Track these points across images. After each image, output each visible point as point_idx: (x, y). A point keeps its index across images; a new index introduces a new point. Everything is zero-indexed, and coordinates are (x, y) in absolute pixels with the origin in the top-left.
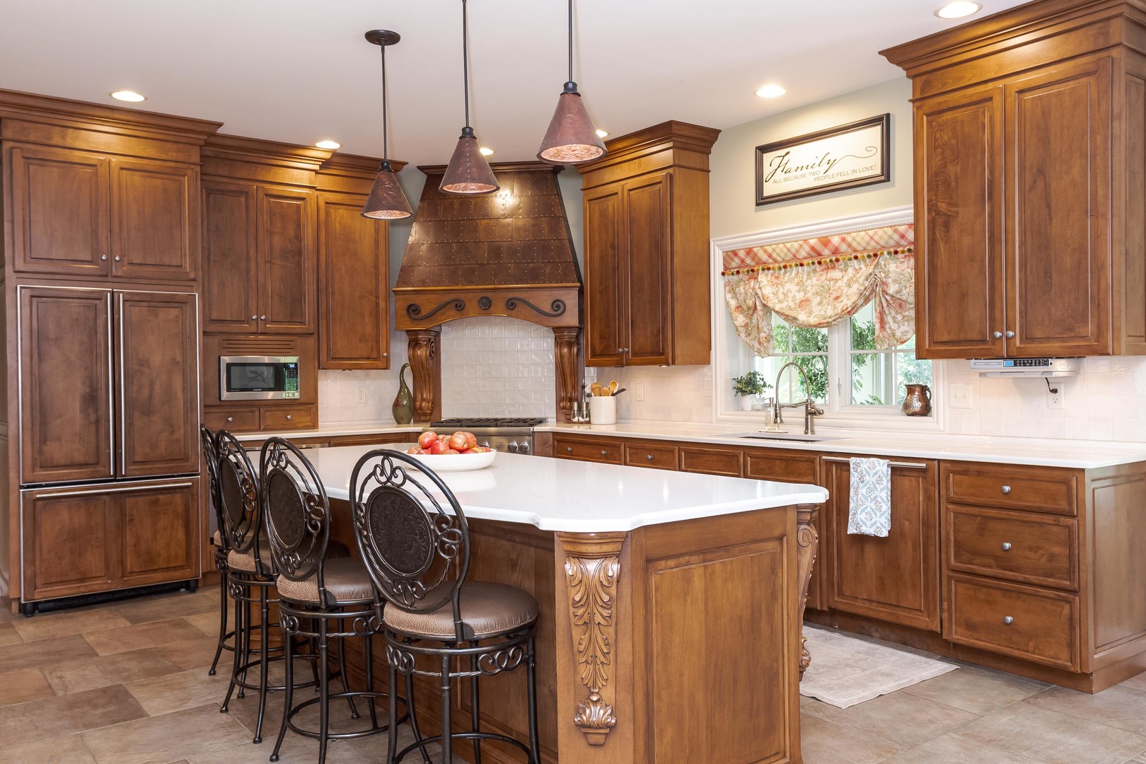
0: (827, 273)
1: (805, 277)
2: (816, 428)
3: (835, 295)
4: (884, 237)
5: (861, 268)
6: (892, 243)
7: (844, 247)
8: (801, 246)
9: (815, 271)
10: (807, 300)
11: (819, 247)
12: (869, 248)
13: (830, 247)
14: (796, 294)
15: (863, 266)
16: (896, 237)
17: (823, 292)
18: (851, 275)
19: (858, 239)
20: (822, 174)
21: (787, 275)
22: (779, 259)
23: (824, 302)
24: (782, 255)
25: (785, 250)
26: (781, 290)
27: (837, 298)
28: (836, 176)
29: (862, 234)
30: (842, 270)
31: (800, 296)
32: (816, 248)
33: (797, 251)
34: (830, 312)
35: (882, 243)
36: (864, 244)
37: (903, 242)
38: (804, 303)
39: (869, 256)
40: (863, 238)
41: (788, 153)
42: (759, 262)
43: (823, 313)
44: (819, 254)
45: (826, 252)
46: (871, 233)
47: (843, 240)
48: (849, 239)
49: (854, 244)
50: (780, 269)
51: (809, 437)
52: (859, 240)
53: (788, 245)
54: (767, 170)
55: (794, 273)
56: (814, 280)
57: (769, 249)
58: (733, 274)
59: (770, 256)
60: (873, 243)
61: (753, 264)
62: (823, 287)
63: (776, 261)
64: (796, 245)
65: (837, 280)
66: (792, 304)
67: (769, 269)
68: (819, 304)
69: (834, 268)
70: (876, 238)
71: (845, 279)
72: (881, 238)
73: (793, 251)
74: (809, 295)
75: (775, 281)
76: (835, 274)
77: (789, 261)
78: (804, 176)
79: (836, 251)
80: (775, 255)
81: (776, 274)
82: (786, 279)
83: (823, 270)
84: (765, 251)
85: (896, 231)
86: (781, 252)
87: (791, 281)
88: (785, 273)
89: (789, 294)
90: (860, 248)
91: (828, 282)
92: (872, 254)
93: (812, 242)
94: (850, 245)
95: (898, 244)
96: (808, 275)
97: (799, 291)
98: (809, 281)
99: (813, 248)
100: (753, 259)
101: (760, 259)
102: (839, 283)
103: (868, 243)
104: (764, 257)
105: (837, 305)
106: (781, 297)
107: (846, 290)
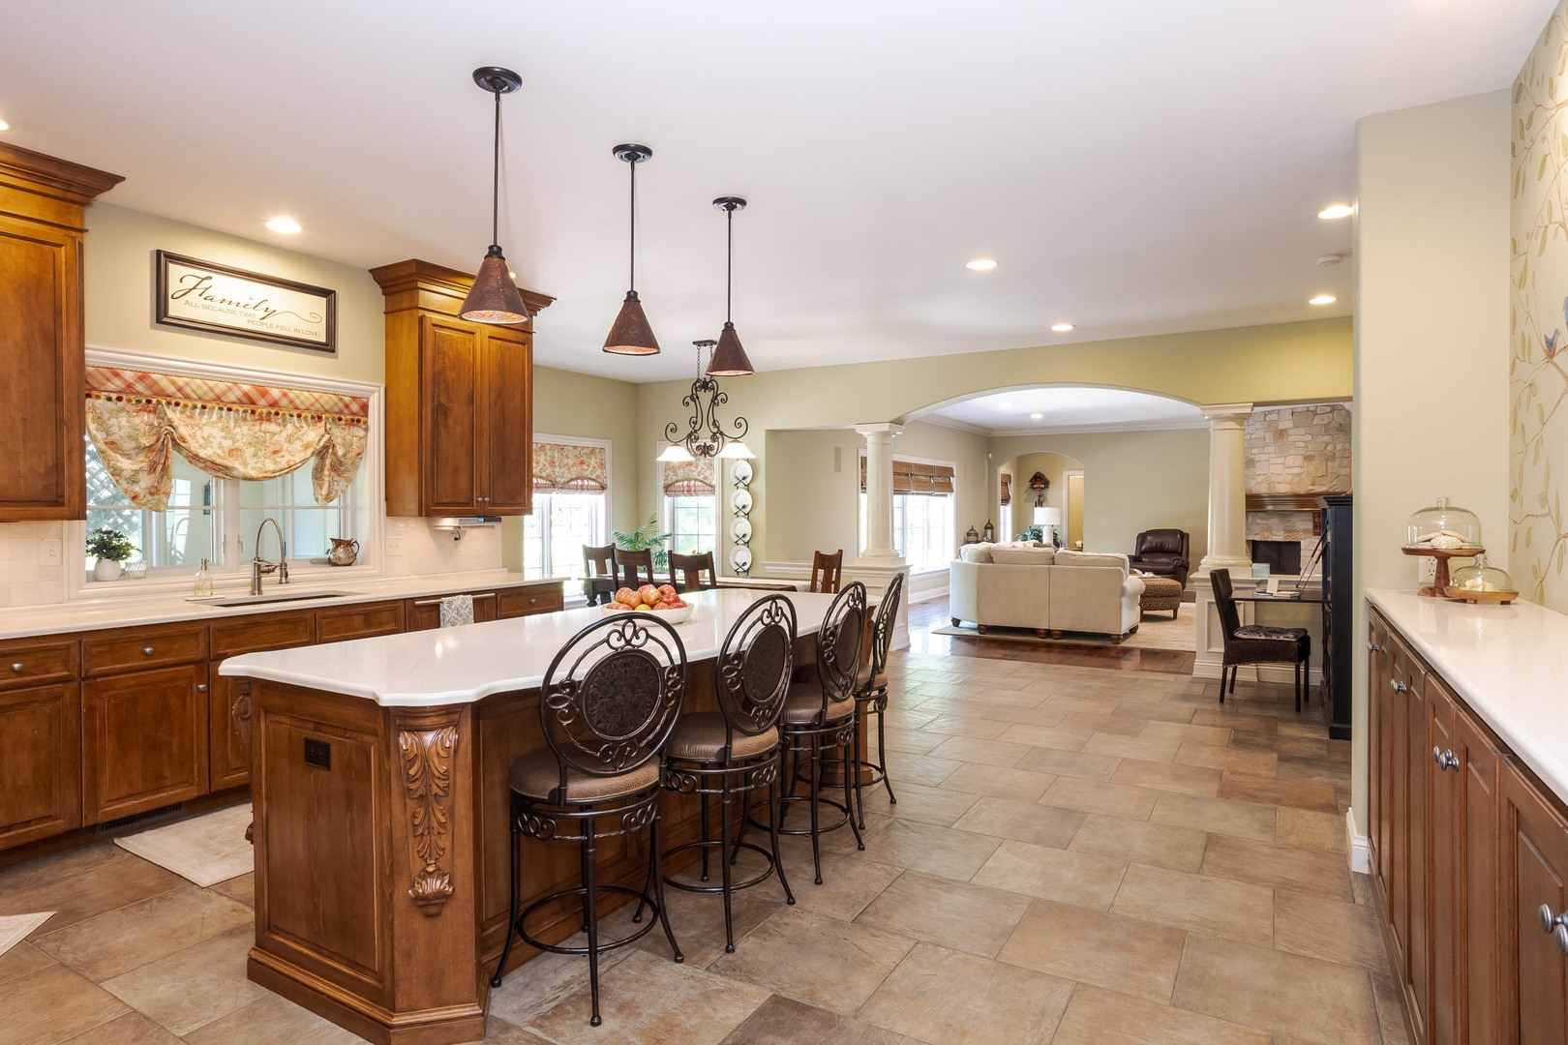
0: (261, 424)
1: (232, 424)
2: (263, 588)
3: (272, 448)
4: (328, 401)
5: (302, 427)
6: (336, 409)
7: (284, 402)
8: (230, 389)
9: (245, 419)
10: (238, 450)
11: (255, 395)
12: (312, 408)
13: (269, 398)
14: (223, 440)
15: (304, 425)
16: (341, 405)
17: (258, 444)
18: (290, 432)
19: (302, 398)
20: (257, 319)
21: (206, 416)
22: (193, 396)
23: (260, 454)
24: (200, 393)
25: (206, 389)
26: (199, 433)
27: (275, 452)
28: (275, 326)
29: (306, 394)
30: (279, 425)
31: (228, 444)
32: (250, 394)
33: (224, 393)
34: (270, 466)
35: (327, 407)
36: (308, 404)
37: (346, 411)
38: (233, 452)
39: (313, 417)
40: (307, 398)
41: (210, 278)
42: (161, 393)
43: (259, 465)
44: (253, 403)
45: (263, 402)
46: (316, 395)
47: (285, 395)
48: (291, 395)
49: (297, 402)
50: (195, 407)
51: (257, 597)
52: (304, 398)
53: (211, 383)
54: (174, 286)
55: (215, 417)
56: (245, 431)
57: (180, 381)
58: (109, 399)
59: (180, 389)
60: (318, 406)
61: (147, 392)
62: (257, 438)
63: (187, 397)
64: (222, 386)
65: (274, 434)
66: (219, 452)
67: (177, 404)
68: (255, 455)
69: (269, 420)
70: (322, 402)
71: (284, 434)
72: (327, 403)
73: (217, 391)
74: (239, 444)
75: (188, 420)
76: (272, 427)
77: (209, 401)
78: (234, 312)
79: (274, 404)
80: (188, 390)
81: (188, 413)
82: (204, 421)
83: (255, 420)
84: (173, 383)
85: (341, 400)
86: (198, 390)
87: (213, 424)
88: (202, 414)
89: (211, 439)
90: (302, 407)
91: (263, 434)
92: (317, 415)
93: (246, 388)
94: (292, 402)
95: (341, 412)
96: (236, 421)
97: (225, 438)
98: (238, 430)
99: (246, 394)
100: (150, 387)
101: (163, 390)
102: (276, 438)
103: (312, 405)
104: (171, 389)
105: (278, 459)
106: (202, 441)
107: (286, 445)
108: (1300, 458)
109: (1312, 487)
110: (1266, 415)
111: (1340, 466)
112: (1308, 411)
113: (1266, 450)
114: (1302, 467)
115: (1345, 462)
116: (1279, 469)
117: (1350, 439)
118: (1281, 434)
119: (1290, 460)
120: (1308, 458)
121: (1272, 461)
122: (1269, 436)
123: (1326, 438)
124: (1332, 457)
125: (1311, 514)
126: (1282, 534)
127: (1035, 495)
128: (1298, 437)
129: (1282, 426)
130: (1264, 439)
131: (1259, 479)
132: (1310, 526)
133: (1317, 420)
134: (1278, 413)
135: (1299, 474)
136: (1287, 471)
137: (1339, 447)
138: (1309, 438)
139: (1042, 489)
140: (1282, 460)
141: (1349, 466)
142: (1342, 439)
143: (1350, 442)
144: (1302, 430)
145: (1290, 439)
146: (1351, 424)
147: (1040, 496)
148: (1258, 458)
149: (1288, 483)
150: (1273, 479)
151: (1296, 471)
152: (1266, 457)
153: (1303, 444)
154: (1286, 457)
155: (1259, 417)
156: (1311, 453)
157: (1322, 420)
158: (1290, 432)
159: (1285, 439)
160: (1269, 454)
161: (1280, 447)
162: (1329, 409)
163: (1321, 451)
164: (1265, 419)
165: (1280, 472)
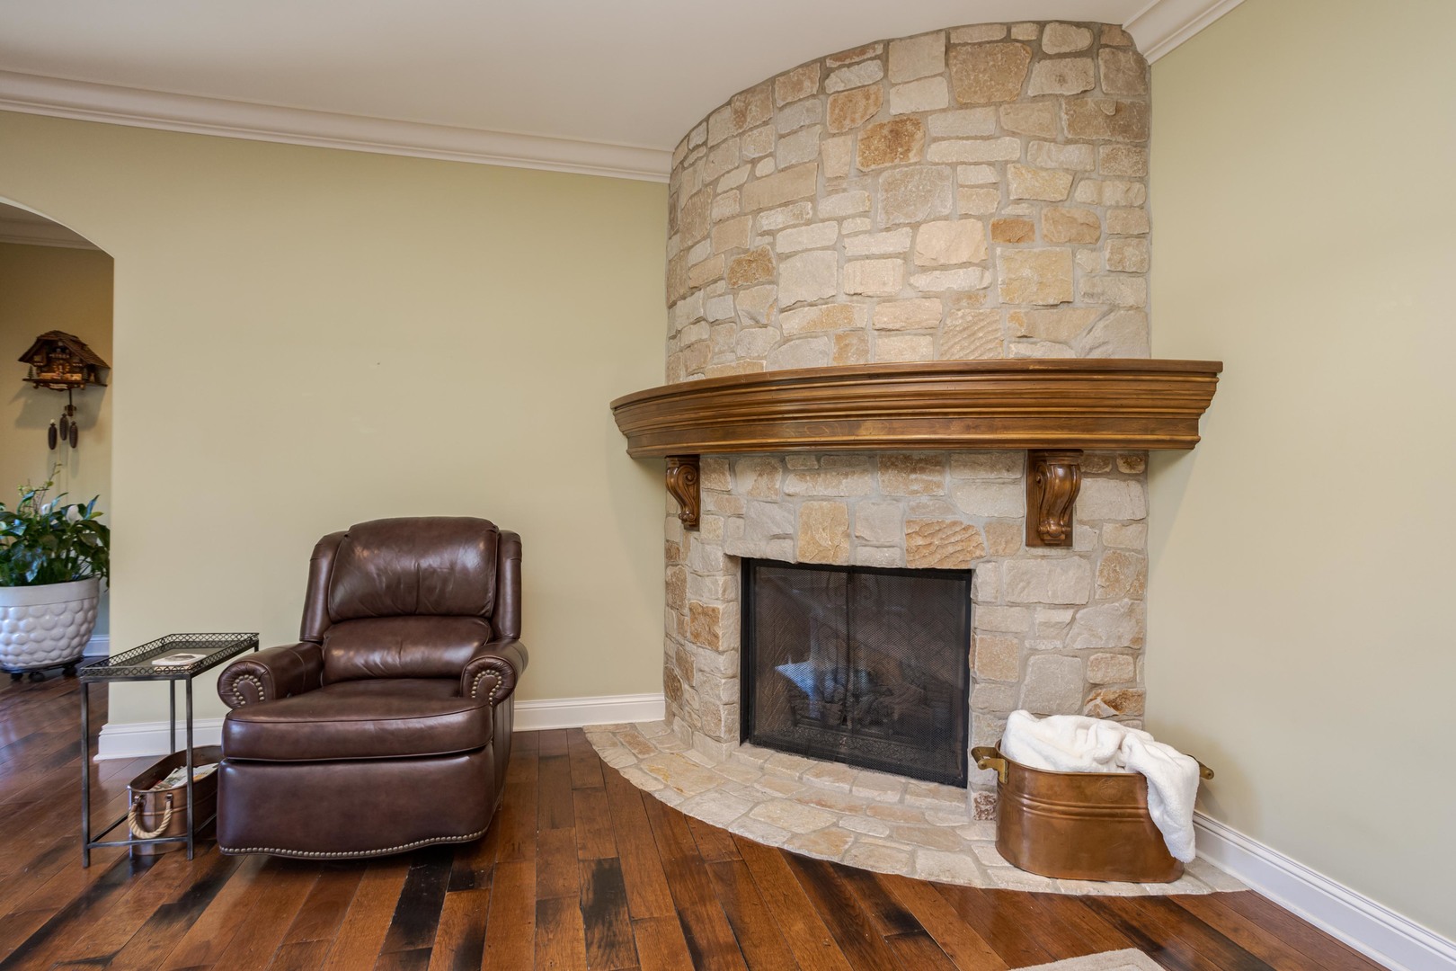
108: (976, 231)
110: (826, 73)
112: (1008, 39)
113: (828, 206)
114: (983, 266)
115: (1132, 253)
116: (887, 277)
117: (1145, 164)
118: (898, 136)
119: (935, 240)
120: (1007, 231)
121: (855, 246)
122: (842, 153)
123: (1075, 155)
126: (897, 534)
127: (52, 407)
128: (971, 147)
129: (900, 103)
130: (820, 162)
131: (793, 323)
132: (1012, 503)
133: (1041, 79)
134: (884, 59)
135: (971, 296)
136: (922, 281)
137: (1114, 192)
138: (1009, 148)
139: (71, 385)
140: (896, 241)
142: (1125, 163)
143: (1143, 180)
144: (982, 119)
145: (935, 152)
147: (70, 409)
148: (785, 243)
149: (931, 331)
150: (862, 316)
151: (958, 280)
152: (829, 232)
153: (987, 175)
154: (915, 226)
155: (798, 86)
156: (1022, 210)
157: (1062, 79)
158: (936, 125)
159: (913, 157)
160: (840, 220)
161: (891, 186)
162: (1083, 40)
163: (1053, 203)
164: (822, 89)
165: (889, 289)
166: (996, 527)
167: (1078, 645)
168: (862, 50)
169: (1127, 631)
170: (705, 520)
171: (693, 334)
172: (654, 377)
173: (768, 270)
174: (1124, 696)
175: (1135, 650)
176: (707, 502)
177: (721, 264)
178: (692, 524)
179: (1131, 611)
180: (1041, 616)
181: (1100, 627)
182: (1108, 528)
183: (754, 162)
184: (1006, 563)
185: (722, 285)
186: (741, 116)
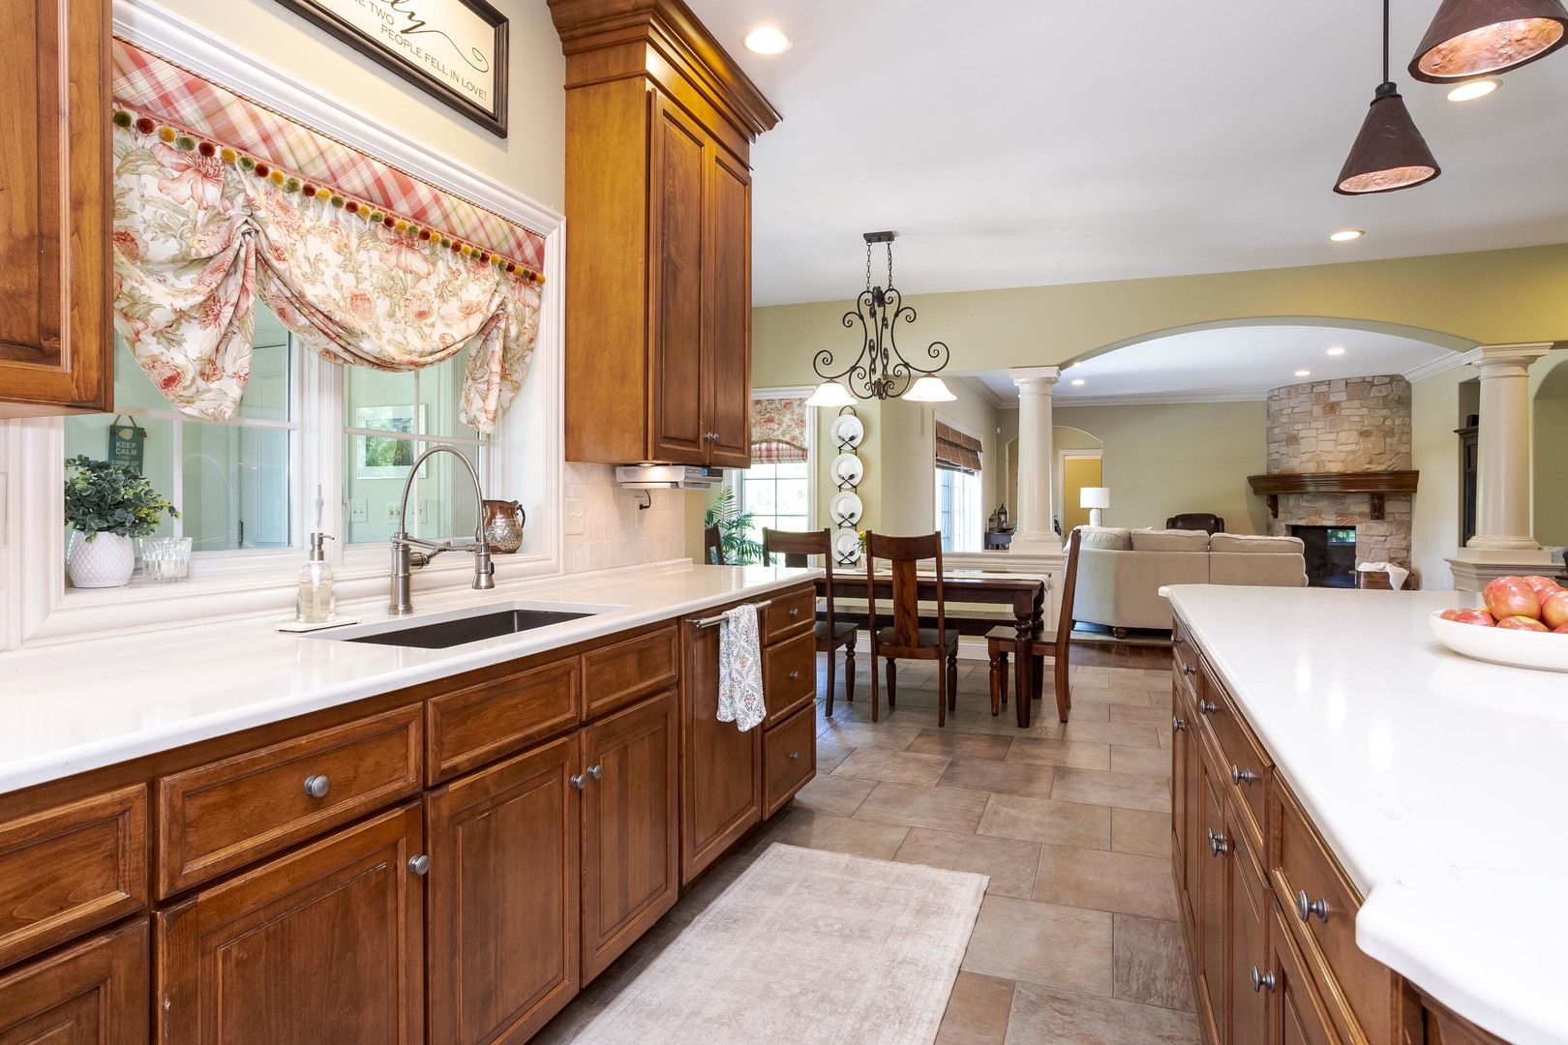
0: (399, 253)
1: (354, 242)
3: (415, 307)
4: (498, 230)
5: (459, 271)
6: (505, 248)
7: (435, 214)
8: (353, 163)
9: (375, 234)
10: (365, 296)
11: (392, 188)
12: (474, 238)
13: (413, 199)
14: (340, 272)
15: (462, 268)
16: (512, 241)
17: (395, 291)
18: (443, 278)
19: (462, 214)
20: (397, 29)
21: (312, 212)
22: (291, 162)
23: (399, 314)
24: (303, 157)
25: (312, 150)
26: (302, 246)
27: (421, 315)
28: (423, 55)
29: (468, 207)
30: (426, 258)
31: (349, 281)
32: (385, 182)
33: (344, 170)
34: (415, 341)
35: (495, 242)
36: (468, 228)
37: (518, 255)
38: (358, 299)
39: (474, 255)
40: (468, 215)
42: (230, 136)
43: (398, 337)
44: (389, 204)
45: (402, 207)
46: (481, 213)
47: (437, 199)
48: (448, 202)
49: (454, 220)
50: (293, 186)
52: (464, 219)
53: (323, 142)
55: (327, 217)
56: (377, 258)
57: (269, 121)
59: (266, 139)
60: (482, 235)
62: (392, 279)
63: (279, 160)
64: (339, 155)
65: (419, 278)
66: (335, 293)
67: (261, 171)
68: (391, 315)
69: (412, 246)
70: (489, 228)
71: (434, 280)
72: (495, 232)
73: (333, 162)
74: (366, 287)
75: (282, 212)
76: (417, 261)
77: (316, 180)
79: (420, 214)
80: (282, 144)
81: (280, 196)
82: (310, 222)
85: (513, 232)
86: (298, 148)
87: (324, 233)
88: (305, 206)
89: (321, 265)
90: (461, 232)
91: (401, 273)
92: (480, 252)
93: (379, 168)
94: (446, 217)
95: (512, 255)
96: (359, 237)
97: (344, 268)
98: (364, 255)
99: (379, 182)
100: (208, 117)
101: (234, 130)
102: (422, 284)
103: (475, 230)
104: (251, 133)
105: (427, 330)
106: (306, 267)
107: (436, 303)
108: (1355, 434)
109: (1368, 466)
110: (1313, 387)
111: (1400, 442)
112: (1364, 381)
113: (1313, 425)
114: (1357, 443)
115: (1405, 438)
116: (1330, 446)
117: (1410, 412)
118: (1333, 407)
119: (1343, 436)
120: (1364, 434)
121: (1321, 437)
122: (1317, 410)
123: (1384, 412)
124: (1391, 433)
125: (1368, 497)
126: (1334, 517)
128: (1353, 411)
129: (1333, 399)
130: (1311, 412)
131: (1305, 457)
132: (1366, 508)
133: (1374, 392)
134: (1329, 385)
135: (1353, 452)
136: (1339, 448)
137: (1398, 421)
138: (1365, 411)
140: (1333, 436)
141: (1409, 442)
142: (1402, 413)
143: (1410, 417)
144: (1357, 404)
145: (1343, 412)
146: (1411, 396)
148: (1302, 434)
149: (1342, 461)
150: (1323, 457)
151: (1350, 448)
152: (1313, 433)
153: (1358, 419)
154: (1338, 432)
155: (1305, 389)
156: (1368, 428)
157: (1381, 391)
158: (1343, 405)
159: (1337, 413)
160: (1317, 429)
161: (1331, 421)
162: (1387, 380)
163: (1379, 426)
164: (1312, 391)
165: (1331, 450)
166: (1361, 514)
167: (1387, 546)
168: (1323, 382)
169: (1404, 544)
170: (1280, 515)
171: (1275, 456)
172: (1261, 470)
173: (1297, 441)
174: (1404, 562)
175: (1408, 549)
176: (1280, 509)
177: (1283, 436)
178: (1276, 515)
179: (1405, 538)
180: (1375, 538)
181: (1395, 542)
182: (1396, 515)
183: (1293, 408)
184: (1364, 524)
185: (1284, 443)
186: (1289, 393)
